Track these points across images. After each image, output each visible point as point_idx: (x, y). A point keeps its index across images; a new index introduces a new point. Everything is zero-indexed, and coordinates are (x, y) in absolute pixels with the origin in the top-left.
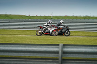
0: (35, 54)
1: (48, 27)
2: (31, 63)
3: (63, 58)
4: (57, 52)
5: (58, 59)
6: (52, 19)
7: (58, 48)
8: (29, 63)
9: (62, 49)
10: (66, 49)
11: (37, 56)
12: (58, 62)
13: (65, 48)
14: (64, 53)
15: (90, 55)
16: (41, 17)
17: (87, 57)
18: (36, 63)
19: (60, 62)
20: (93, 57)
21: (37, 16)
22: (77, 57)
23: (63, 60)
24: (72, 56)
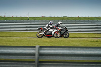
0: (11, 56)
1: (49, 28)
2: (7, 66)
3: (40, 60)
4: (34, 55)
5: (34, 62)
6: (28, 19)
7: (35, 50)
8: (4, 66)
9: (39, 51)
10: (43, 52)
11: (13, 58)
12: (34, 65)
13: (41, 50)
14: (41, 55)
15: (68, 57)
16: (17, 17)
17: (65, 59)
18: (11, 66)
19: (37, 65)
20: (70, 59)
21: (13, 17)
22: (55, 59)
23: (40, 62)
24: (49, 59)
